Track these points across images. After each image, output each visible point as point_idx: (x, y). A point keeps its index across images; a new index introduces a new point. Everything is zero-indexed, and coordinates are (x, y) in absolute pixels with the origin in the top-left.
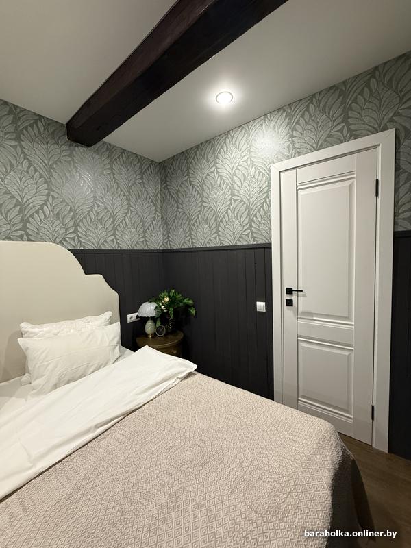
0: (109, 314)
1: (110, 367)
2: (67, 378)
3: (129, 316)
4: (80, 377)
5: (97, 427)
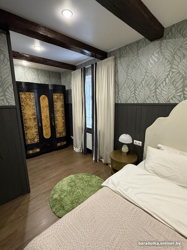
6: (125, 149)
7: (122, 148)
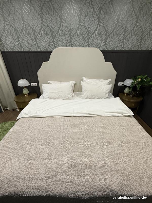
0: (110, 80)
1: (103, 99)
2: (90, 97)
3: (119, 83)
4: (93, 99)
5: (89, 114)
6: (25, 91)
7: (23, 91)
